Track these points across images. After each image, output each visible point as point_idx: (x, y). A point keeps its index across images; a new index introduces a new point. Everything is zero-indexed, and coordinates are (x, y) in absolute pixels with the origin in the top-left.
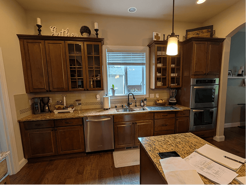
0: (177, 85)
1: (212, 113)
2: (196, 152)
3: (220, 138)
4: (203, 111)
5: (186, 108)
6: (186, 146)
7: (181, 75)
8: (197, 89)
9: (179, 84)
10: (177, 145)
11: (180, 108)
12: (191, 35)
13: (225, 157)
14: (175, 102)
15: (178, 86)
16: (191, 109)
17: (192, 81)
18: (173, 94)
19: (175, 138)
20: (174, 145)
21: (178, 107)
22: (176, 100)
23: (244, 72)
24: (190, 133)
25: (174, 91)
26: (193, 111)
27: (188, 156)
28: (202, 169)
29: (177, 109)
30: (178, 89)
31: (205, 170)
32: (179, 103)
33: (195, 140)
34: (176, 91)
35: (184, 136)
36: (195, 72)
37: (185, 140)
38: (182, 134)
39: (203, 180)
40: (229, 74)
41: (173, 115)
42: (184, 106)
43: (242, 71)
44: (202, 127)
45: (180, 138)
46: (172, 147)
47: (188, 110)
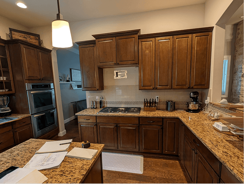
0: (8, 91)
1: (53, 114)
2: (36, 154)
3: (63, 133)
4: (44, 114)
5: (26, 115)
6: (26, 154)
7: (11, 79)
8: (34, 94)
9: (10, 90)
10: (15, 158)
11: (18, 117)
12: (17, 36)
13: (60, 144)
14: (10, 111)
15: (11, 92)
16: (32, 115)
17: (28, 86)
18: (4, 103)
19: (11, 153)
20: (10, 161)
21: (14, 116)
22: (10, 108)
23: (70, 79)
24: (31, 139)
25: (5, 98)
26: (35, 116)
27: (28, 162)
28: (42, 165)
29: (13, 119)
30: (10, 96)
31: (45, 163)
32: (14, 111)
33: (36, 143)
34: (8, 98)
35: (23, 146)
36: (29, 76)
37: (25, 148)
38: (21, 144)
39: (43, 173)
40: (61, 80)
41: (10, 128)
42: (23, 113)
43: (69, 78)
44: (47, 129)
45: (18, 150)
46: (8, 165)
47: (29, 117)
